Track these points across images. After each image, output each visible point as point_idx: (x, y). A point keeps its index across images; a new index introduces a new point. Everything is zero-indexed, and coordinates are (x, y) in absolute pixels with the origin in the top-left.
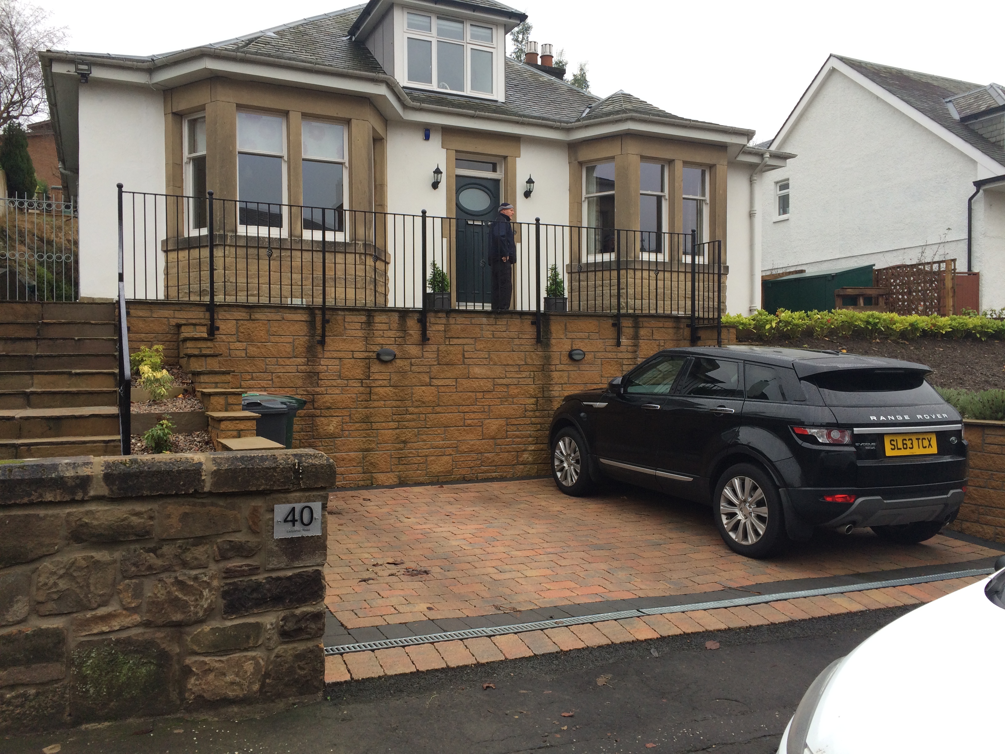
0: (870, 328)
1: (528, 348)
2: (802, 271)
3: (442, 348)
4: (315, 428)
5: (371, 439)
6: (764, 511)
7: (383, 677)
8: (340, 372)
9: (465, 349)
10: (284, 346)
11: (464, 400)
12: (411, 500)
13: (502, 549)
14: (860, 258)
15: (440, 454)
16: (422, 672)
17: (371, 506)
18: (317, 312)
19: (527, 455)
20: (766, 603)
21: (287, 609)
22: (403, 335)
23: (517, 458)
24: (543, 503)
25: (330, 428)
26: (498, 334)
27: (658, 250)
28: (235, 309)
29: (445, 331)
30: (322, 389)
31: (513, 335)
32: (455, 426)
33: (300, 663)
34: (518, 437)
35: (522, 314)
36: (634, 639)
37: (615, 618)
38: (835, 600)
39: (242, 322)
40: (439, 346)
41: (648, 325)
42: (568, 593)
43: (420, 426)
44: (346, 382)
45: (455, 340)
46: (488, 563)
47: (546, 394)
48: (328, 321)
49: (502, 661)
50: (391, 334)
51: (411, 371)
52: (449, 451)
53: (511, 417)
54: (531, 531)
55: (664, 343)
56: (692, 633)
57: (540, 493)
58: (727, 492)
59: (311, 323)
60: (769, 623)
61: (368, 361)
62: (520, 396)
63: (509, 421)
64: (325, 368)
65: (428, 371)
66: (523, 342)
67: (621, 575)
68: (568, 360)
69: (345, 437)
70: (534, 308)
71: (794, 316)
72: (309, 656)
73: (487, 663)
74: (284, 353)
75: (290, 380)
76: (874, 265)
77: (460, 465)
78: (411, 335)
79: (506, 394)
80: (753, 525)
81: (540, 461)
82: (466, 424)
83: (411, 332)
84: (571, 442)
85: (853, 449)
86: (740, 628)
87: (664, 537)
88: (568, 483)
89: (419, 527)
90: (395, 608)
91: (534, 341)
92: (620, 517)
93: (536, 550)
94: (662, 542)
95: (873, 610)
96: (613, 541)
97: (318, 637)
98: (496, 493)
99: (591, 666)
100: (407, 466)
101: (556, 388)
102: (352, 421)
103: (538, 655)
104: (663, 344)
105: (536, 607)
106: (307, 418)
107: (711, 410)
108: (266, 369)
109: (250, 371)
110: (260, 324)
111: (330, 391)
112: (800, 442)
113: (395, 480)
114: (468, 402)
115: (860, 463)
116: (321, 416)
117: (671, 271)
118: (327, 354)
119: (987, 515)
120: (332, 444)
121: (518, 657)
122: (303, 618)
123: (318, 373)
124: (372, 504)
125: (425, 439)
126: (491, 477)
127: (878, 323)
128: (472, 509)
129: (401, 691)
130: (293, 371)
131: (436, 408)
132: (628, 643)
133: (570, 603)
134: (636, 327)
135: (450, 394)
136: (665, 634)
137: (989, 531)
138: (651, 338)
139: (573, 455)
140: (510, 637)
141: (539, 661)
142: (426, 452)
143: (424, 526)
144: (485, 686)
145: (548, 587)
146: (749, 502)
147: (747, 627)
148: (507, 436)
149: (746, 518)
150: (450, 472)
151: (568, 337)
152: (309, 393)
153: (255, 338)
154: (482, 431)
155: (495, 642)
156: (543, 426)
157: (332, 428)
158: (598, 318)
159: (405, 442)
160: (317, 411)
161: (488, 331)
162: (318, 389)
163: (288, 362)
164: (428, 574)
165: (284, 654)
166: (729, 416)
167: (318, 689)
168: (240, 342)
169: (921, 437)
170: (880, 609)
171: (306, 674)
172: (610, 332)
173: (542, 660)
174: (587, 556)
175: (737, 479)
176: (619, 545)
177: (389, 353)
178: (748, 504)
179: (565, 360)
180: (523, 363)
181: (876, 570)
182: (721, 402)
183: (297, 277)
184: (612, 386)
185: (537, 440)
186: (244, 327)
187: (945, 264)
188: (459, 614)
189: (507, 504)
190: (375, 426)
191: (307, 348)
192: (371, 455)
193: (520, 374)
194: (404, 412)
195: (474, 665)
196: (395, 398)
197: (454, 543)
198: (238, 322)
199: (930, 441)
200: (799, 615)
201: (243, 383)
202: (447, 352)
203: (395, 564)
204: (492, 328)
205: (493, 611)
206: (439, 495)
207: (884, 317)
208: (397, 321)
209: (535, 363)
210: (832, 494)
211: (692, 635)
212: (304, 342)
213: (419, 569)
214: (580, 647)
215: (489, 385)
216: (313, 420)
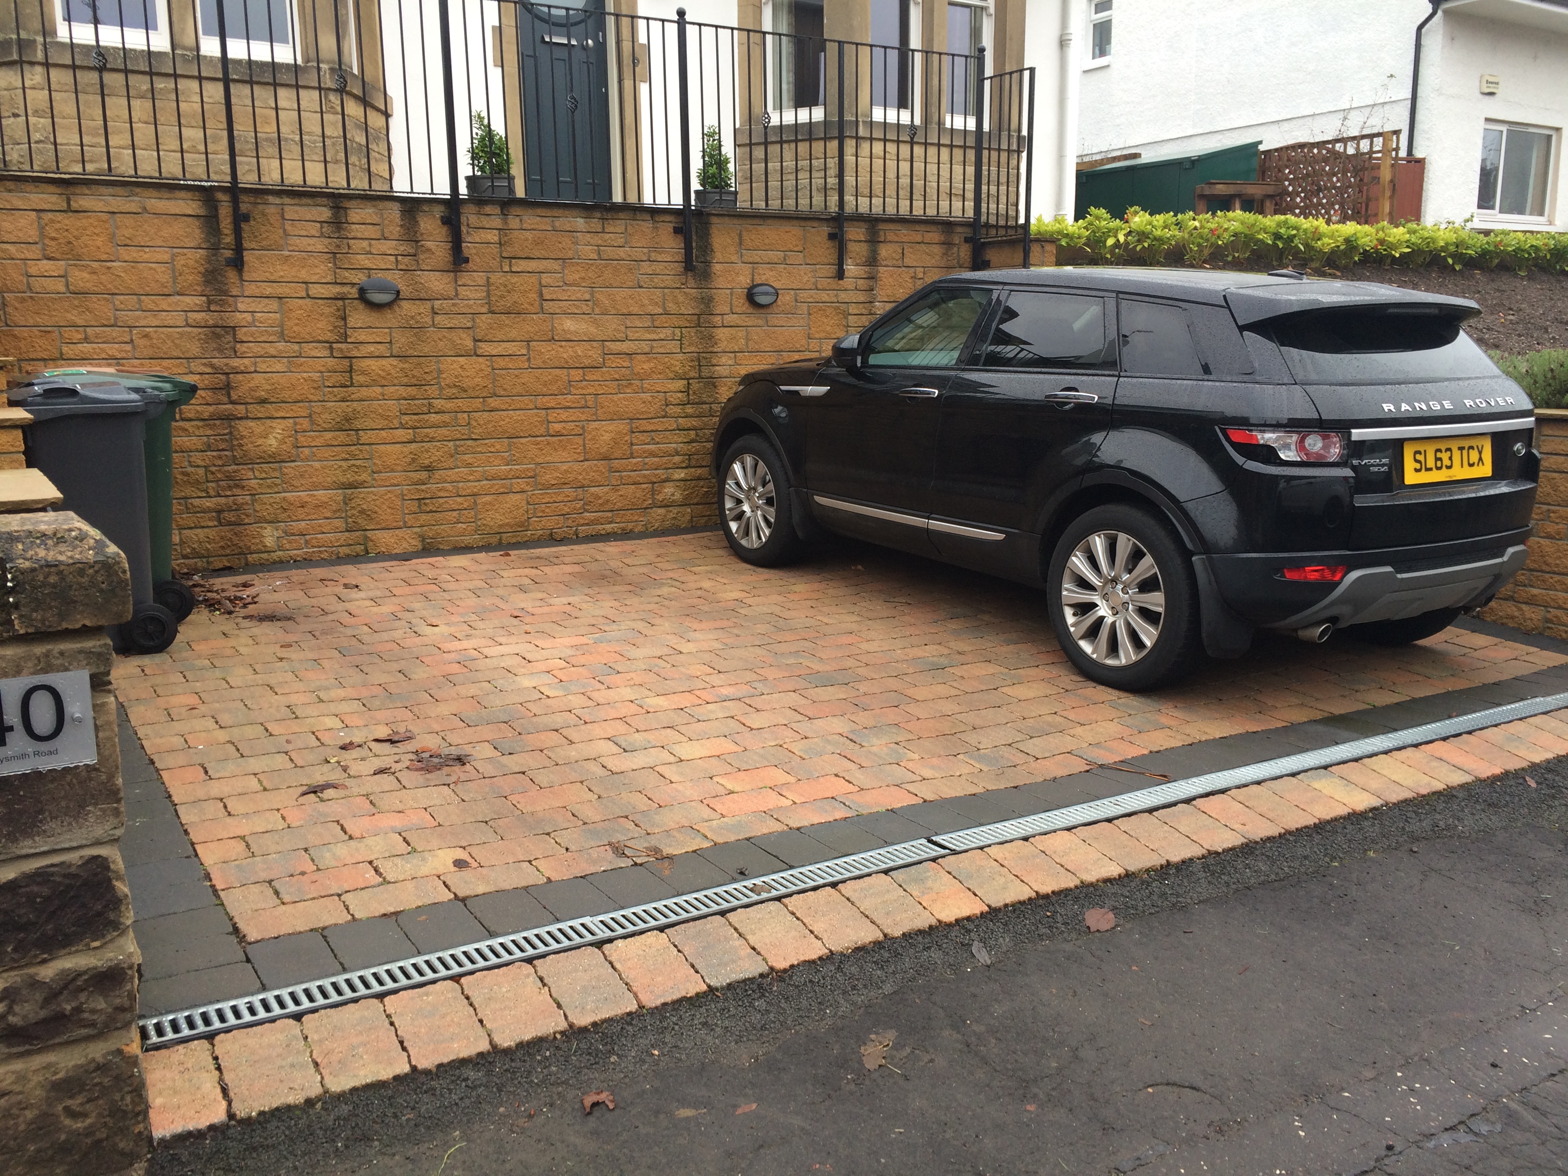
0: (1281, 246)
1: (669, 281)
2: (1136, 156)
3: (496, 278)
4: (235, 443)
5: (358, 463)
6: (1156, 601)
7: (318, 1099)
8: (281, 326)
9: (544, 282)
10: (151, 268)
11: (545, 384)
12: (443, 585)
13: (628, 693)
14: (1228, 134)
15: (502, 490)
16: (427, 1072)
17: (359, 601)
18: (220, 196)
19: (672, 490)
20: (1188, 801)
21: (12, 969)
22: (412, 251)
23: (653, 494)
24: (707, 584)
25: (269, 442)
26: (609, 252)
27: (903, 102)
28: (30, 187)
29: (500, 243)
30: (246, 361)
31: (639, 254)
32: (530, 436)
33: (69, 1102)
34: (653, 454)
35: (655, 212)
36: (934, 922)
37: (884, 866)
38: (1317, 785)
39: (50, 215)
40: (489, 275)
41: (896, 239)
42: (772, 801)
43: (459, 436)
44: (296, 347)
45: (521, 262)
46: (598, 731)
47: (705, 372)
48: (246, 218)
49: (629, 1014)
50: (387, 246)
51: (433, 325)
52: (521, 484)
53: (638, 416)
54: (686, 648)
55: (924, 273)
56: (1053, 892)
57: (698, 562)
58: (1078, 562)
59: (210, 221)
60: (1205, 852)
61: (340, 303)
62: (654, 376)
63: (636, 423)
64: (248, 317)
65: (469, 325)
66: (658, 268)
67: (878, 744)
68: (747, 305)
69: (302, 461)
70: (677, 200)
71: (1155, 223)
72: (97, 1080)
73: (595, 1024)
74: (153, 284)
75: (173, 342)
76: (1260, 142)
77: (543, 511)
78: (429, 250)
79: (628, 372)
80: (1128, 625)
81: (695, 501)
82: (551, 432)
83: (429, 244)
84: (756, 465)
85: (1348, 472)
86: (1147, 871)
87: (946, 651)
88: (752, 542)
89: (457, 645)
90: (376, 870)
91: (680, 268)
92: (857, 609)
93: (698, 693)
94: (944, 661)
95: (1394, 804)
96: (850, 663)
97: (117, 1029)
98: (613, 564)
99: (844, 1007)
100: (437, 515)
101: (724, 360)
102: (315, 428)
103: (717, 990)
104: (921, 275)
105: (706, 844)
106: (218, 422)
107: (1047, 397)
108: (116, 318)
109: (80, 322)
110: (91, 221)
111: (262, 367)
112: (1239, 459)
113: (414, 542)
114: (554, 388)
115: (1362, 501)
116: (247, 418)
117: (926, 144)
118: (250, 289)
119: (1532, 586)
120: (277, 474)
121: (669, 999)
122: (65, 987)
123: (234, 328)
124: (362, 595)
125: (470, 461)
126: (603, 532)
127: (1295, 236)
128: (565, 600)
129: (366, 1139)
130: (178, 324)
131: (490, 400)
132: (920, 932)
133: (777, 827)
134: (873, 241)
135: (516, 372)
136: (997, 901)
137: (1533, 615)
138: (900, 263)
139: (760, 489)
140: (649, 941)
141: (720, 1005)
142: (474, 487)
143: (466, 644)
144: (588, 1101)
145: (730, 786)
146: (1123, 583)
147: (1162, 866)
148: (632, 453)
149: (1115, 614)
150: (524, 525)
151: (745, 259)
152: (217, 371)
153: (85, 250)
154: (584, 445)
155: (613, 959)
156: (700, 433)
157: (273, 442)
158: (803, 223)
159: (429, 469)
160: (238, 407)
161: (589, 244)
162: (236, 363)
163: (164, 304)
164: (464, 764)
165: (17, 1088)
166: (1084, 408)
167: (131, 1158)
168: (49, 259)
169: (1466, 443)
170: (1406, 800)
171: (91, 1126)
172: (825, 251)
173: (726, 999)
174: (804, 701)
175: (1099, 536)
176: (862, 671)
177: (383, 288)
178: (1120, 587)
179: (741, 304)
180: (661, 311)
181: (1362, 707)
182: (1070, 381)
183: (193, 134)
184: (840, 352)
185: (689, 460)
186: (58, 226)
187: (1381, 139)
188: (529, 877)
189: (636, 587)
190: (365, 437)
191: (204, 275)
192: (362, 496)
193: (655, 332)
194: (425, 409)
195: (562, 1033)
196: (405, 380)
197: (527, 682)
198: (42, 215)
199: (1480, 453)
200: (1261, 830)
201: (65, 349)
202: (505, 286)
203: (392, 742)
204: (597, 240)
205: (606, 861)
206: (502, 573)
207: (1305, 226)
208: (398, 221)
209: (683, 311)
210: (1298, 565)
211: (1054, 899)
212: (196, 261)
213: (446, 751)
214: (814, 956)
215: (594, 354)
216: (231, 426)
